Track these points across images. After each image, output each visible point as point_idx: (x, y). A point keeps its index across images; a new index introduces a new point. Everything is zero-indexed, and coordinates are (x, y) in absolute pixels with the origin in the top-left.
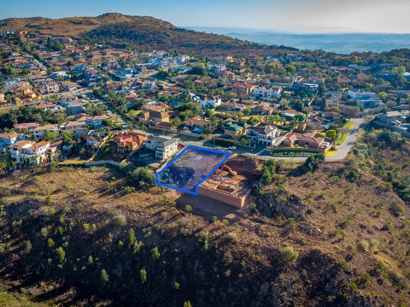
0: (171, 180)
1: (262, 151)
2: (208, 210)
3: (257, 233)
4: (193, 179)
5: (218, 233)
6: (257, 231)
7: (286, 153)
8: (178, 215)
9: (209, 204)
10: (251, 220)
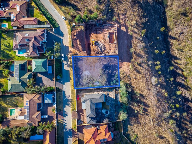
0: (116, 76)
1: (57, 35)
2: (126, 42)
3: (126, 14)
4: (110, 63)
5: (136, 30)
6: (124, 15)
7: (51, 19)
8: (136, 55)
9: (121, 43)
10: (119, 19)
